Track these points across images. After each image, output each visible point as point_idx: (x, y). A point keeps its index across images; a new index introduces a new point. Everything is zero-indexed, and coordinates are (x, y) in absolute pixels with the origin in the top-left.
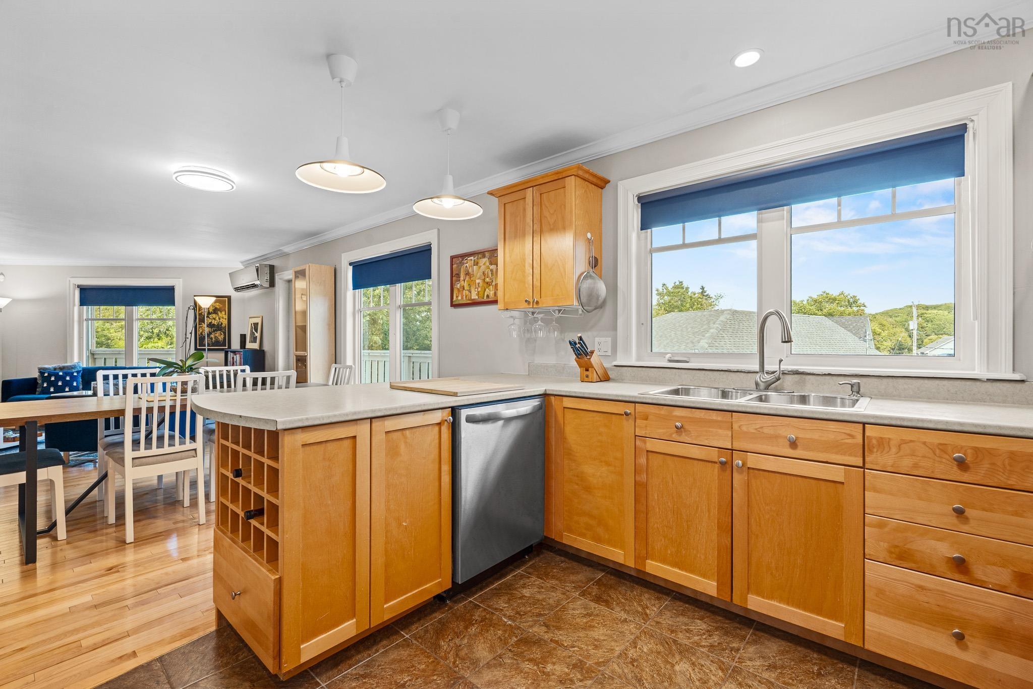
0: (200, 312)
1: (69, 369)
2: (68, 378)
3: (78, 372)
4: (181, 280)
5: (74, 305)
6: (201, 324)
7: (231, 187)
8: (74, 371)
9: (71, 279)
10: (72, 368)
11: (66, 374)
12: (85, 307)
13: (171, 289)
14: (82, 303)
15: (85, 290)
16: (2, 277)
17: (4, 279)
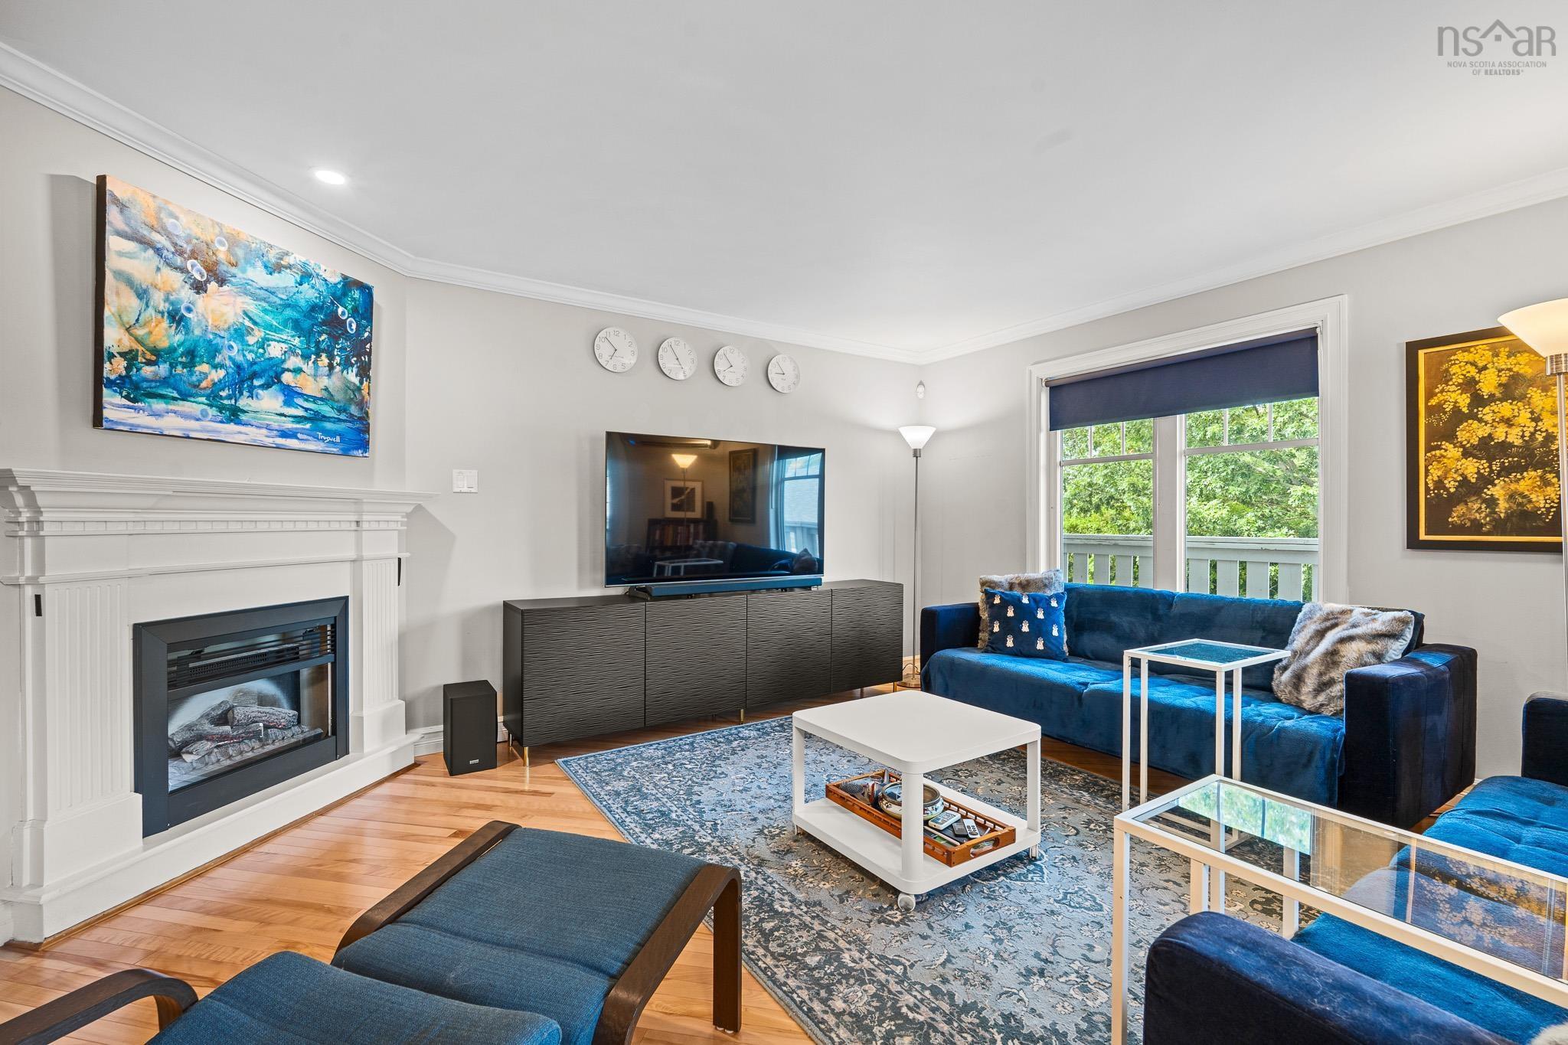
0: (1433, 402)
1: (1039, 589)
2: (1040, 615)
3: (1058, 597)
4: (1345, 299)
5: (1039, 429)
6: (1439, 448)
8: (1049, 593)
9: (1032, 368)
10: (1045, 586)
11: (1037, 601)
12: (1059, 432)
13: (1308, 340)
14: (1055, 425)
15: (1057, 390)
16: (921, 389)
17: (925, 393)
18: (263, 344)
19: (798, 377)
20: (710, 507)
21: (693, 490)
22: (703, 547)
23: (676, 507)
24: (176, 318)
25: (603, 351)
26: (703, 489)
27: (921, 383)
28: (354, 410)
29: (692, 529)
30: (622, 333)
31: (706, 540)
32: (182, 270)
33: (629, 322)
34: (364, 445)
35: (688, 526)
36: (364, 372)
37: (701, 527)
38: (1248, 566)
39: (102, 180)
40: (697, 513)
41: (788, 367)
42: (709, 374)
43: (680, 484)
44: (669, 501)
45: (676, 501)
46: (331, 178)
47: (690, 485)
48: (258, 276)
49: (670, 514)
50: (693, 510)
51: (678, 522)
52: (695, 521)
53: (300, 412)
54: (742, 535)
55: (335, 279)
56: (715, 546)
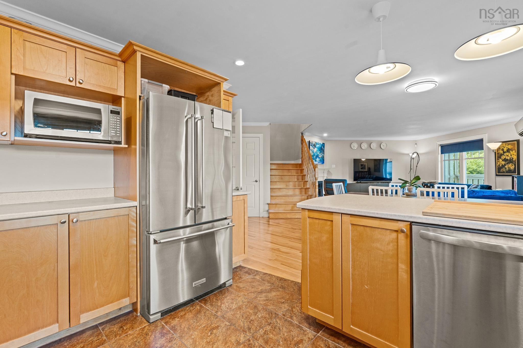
0: (498, 152)
4: (487, 135)
5: (439, 154)
6: (499, 160)
7: (435, 85)
9: (437, 142)
10: (434, 183)
12: (443, 155)
13: (482, 140)
14: (442, 153)
15: (442, 147)
16: (416, 145)
17: (417, 146)
18: (317, 153)
19: (387, 146)
20: (369, 169)
21: (365, 165)
22: (368, 177)
23: (362, 169)
24: (313, 152)
25: (352, 146)
26: (367, 165)
27: (416, 144)
28: (323, 158)
29: (365, 174)
30: (355, 143)
31: (368, 175)
32: (313, 147)
33: (356, 141)
34: (324, 163)
35: (364, 173)
36: (324, 154)
37: (367, 173)
38: (474, 180)
39: (310, 141)
40: (366, 170)
41: (385, 145)
42: (370, 147)
43: (363, 164)
44: (360, 167)
45: (361, 167)
46: (325, 135)
47: (364, 164)
48: (317, 146)
49: (361, 170)
50: (365, 169)
51: (362, 172)
52: (366, 172)
53: (319, 160)
54: (377, 174)
55: (322, 144)
56: (370, 177)
